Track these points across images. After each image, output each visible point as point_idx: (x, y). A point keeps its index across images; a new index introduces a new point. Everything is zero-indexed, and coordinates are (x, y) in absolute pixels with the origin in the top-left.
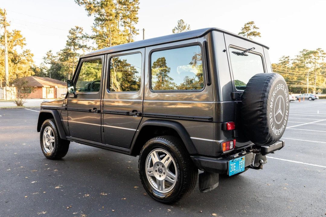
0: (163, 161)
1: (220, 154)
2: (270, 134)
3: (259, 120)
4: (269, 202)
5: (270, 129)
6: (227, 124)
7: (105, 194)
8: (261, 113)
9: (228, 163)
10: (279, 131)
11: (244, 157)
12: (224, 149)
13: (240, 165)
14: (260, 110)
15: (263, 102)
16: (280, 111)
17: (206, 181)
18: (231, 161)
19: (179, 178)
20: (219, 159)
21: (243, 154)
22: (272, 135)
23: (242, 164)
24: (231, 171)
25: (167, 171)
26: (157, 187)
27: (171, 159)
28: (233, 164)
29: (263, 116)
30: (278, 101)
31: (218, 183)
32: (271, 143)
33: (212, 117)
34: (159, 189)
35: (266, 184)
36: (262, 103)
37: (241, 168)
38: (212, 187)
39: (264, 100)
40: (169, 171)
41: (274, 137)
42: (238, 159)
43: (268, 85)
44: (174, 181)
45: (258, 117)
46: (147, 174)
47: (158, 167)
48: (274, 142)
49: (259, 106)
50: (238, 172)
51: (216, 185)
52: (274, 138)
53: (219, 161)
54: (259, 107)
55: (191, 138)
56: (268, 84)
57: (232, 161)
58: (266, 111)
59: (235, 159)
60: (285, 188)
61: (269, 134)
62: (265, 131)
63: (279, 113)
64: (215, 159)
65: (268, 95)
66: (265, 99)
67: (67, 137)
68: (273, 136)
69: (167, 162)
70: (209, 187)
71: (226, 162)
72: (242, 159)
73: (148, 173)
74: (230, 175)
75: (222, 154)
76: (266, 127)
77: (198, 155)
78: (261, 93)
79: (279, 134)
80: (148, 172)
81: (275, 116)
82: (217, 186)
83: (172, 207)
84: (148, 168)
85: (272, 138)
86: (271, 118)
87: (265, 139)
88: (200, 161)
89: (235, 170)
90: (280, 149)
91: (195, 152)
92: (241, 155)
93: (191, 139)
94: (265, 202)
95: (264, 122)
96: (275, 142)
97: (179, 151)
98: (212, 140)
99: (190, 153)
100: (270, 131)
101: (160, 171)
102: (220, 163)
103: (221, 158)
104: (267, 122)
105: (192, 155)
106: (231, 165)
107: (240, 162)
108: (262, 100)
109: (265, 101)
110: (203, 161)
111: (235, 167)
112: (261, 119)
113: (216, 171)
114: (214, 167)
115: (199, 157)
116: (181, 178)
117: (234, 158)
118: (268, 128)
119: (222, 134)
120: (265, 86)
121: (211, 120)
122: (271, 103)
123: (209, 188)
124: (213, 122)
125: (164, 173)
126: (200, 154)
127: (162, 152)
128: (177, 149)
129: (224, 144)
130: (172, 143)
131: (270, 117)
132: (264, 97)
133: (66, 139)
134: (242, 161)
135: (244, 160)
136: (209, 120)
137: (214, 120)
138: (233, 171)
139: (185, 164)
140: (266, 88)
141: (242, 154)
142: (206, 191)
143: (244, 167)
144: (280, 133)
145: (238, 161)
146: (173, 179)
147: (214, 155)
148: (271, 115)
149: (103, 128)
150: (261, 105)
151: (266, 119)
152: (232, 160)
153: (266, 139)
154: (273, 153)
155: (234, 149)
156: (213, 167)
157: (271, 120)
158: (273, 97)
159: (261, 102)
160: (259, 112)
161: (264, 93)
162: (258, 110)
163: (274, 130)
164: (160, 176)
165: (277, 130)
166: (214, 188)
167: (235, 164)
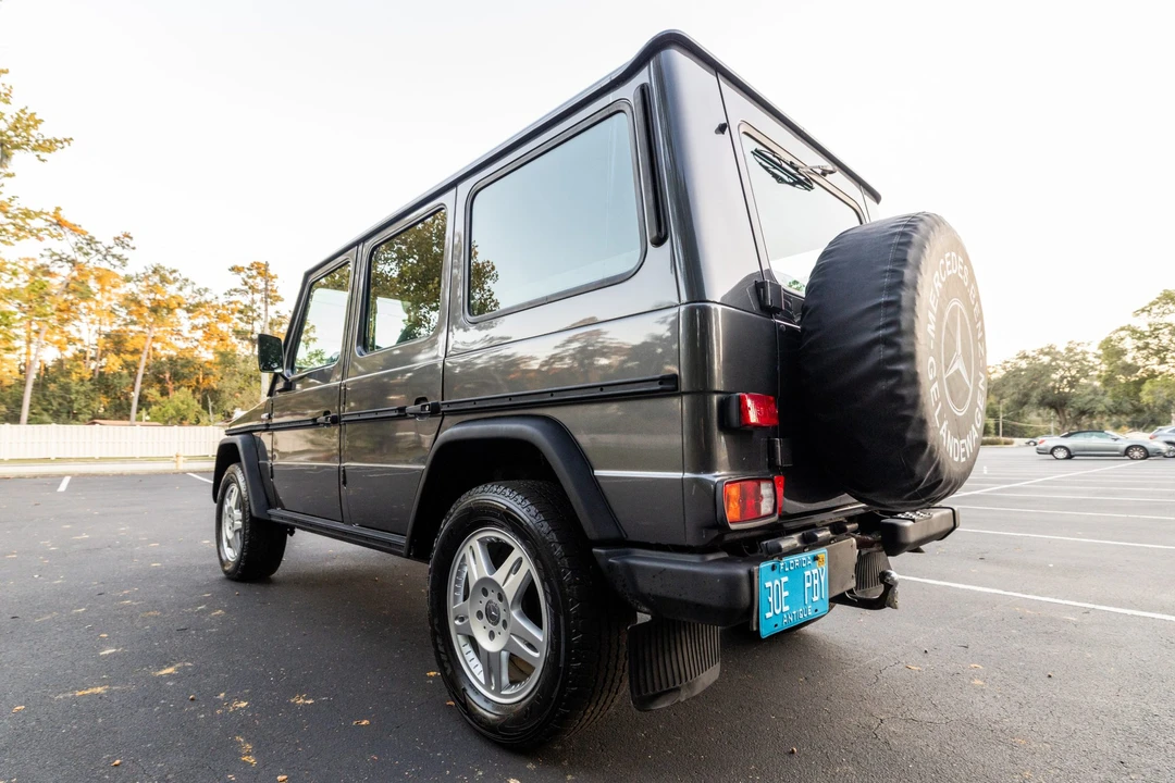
0: (499, 576)
1: (716, 533)
2: (931, 452)
3: (883, 385)
4: (934, 749)
5: (930, 425)
6: (741, 401)
7: (308, 699)
8: (890, 352)
9: (751, 575)
10: (963, 446)
11: (822, 552)
12: (732, 512)
13: (808, 585)
14: (887, 342)
15: (895, 305)
16: (959, 365)
17: (661, 659)
18: (765, 566)
19: (554, 644)
20: (711, 557)
21: (819, 535)
22: (940, 456)
23: (816, 582)
24: (769, 615)
25: (514, 613)
26: (481, 677)
27: (528, 565)
28: (777, 582)
29: (901, 367)
30: (953, 319)
31: (718, 665)
32: (934, 494)
33: (677, 372)
34: (488, 685)
35: (900, 666)
36: (891, 310)
37: (816, 599)
38: (689, 685)
39: (900, 296)
40: (520, 615)
41: (947, 467)
42: (801, 562)
43: (913, 240)
44: (537, 655)
45: (880, 372)
46: (454, 623)
47: (485, 600)
48: (946, 491)
49: (882, 322)
50: (802, 617)
51: (710, 676)
52: (947, 471)
53: (710, 568)
54: (878, 328)
55: (597, 473)
56: (911, 236)
57: (773, 568)
58: (913, 345)
59: (785, 560)
60: (978, 682)
61: (927, 450)
62: (910, 435)
63: (958, 372)
64: (695, 558)
65: (916, 277)
66: (903, 293)
67: (270, 511)
68: (943, 464)
69: (512, 576)
70: (678, 685)
71: (742, 571)
72: (816, 558)
73: (457, 622)
74: (765, 632)
75: (728, 538)
76: (917, 416)
77: (623, 543)
78: (886, 271)
79: (963, 460)
80: (456, 618)
81: (945, 377)
82: (713, 680)
83: (530, 766)
84: (455, 604)
85: (940, 468)
86: (934, 381)
87: (912, 474)
88: (630, 569)
89: (786, 608)
90: (943, 535)
91: (612, 533)
92: (810, 542)
93: (595, 479)
94: (915, 748)
95: (904, 392)
96: (952, 489)
97: (553, 530)
98: (678, 475)
99: (592, 533)
100: (931, 435)
101: (491, 615)
102: (715, 577)
103: (724, 555)
104: (922, 393)
105: (599, 544)
106: (768, 584)
107: (807, 573)
108: (892, 298)
109: (905, 302)
110: (643, 568)
111: (786, 594)
112: (891, 382)
113: (703, 613)
114: (690, 597)
115: (627, 554)
116: (558, 644)
117: (779, 553)
118: (923, 423)
119: (722, 447)
120: (900, 244)
121: (669, 387)
122: (932, 317)
123: (678, 689)
124: (681, 394)
125: (505, 624)
126: (632, 538)
127: (498, 539)
128: (545, 524)
129: (734, 491)
130: (528, 503)
131: (931, 377)
132: (901, 284)
133: (267, 518)
134: (815, 571)
135: (825, 567)
136: (660, 384)
137: (684, 386)
138: (778, 612)
139: (575, 584)
140: (906, 252)
141: (816, 538)
142: (663, 704)
143: (826, 597)
144: (965, 454)
145: (800, 568)
146: (535, 650)
147: (690, 541)
148: (932, 367)
149: (344, 471)
150: (889, 319)
151: (914, 380)
152: (770, 564)
153: (918, 469)
154: (918, 550)
155: (780, 517)
156: (684, 597)
157: (933, 390)
158: (935, 292)
159: (888, 304)
160: (880, 347)
161: (897, 268)
162: (876, 342)
163: (944, 436)
164: (492, 635)
165: (956, 441)
166: (699, 689)
167: (785, 579)
